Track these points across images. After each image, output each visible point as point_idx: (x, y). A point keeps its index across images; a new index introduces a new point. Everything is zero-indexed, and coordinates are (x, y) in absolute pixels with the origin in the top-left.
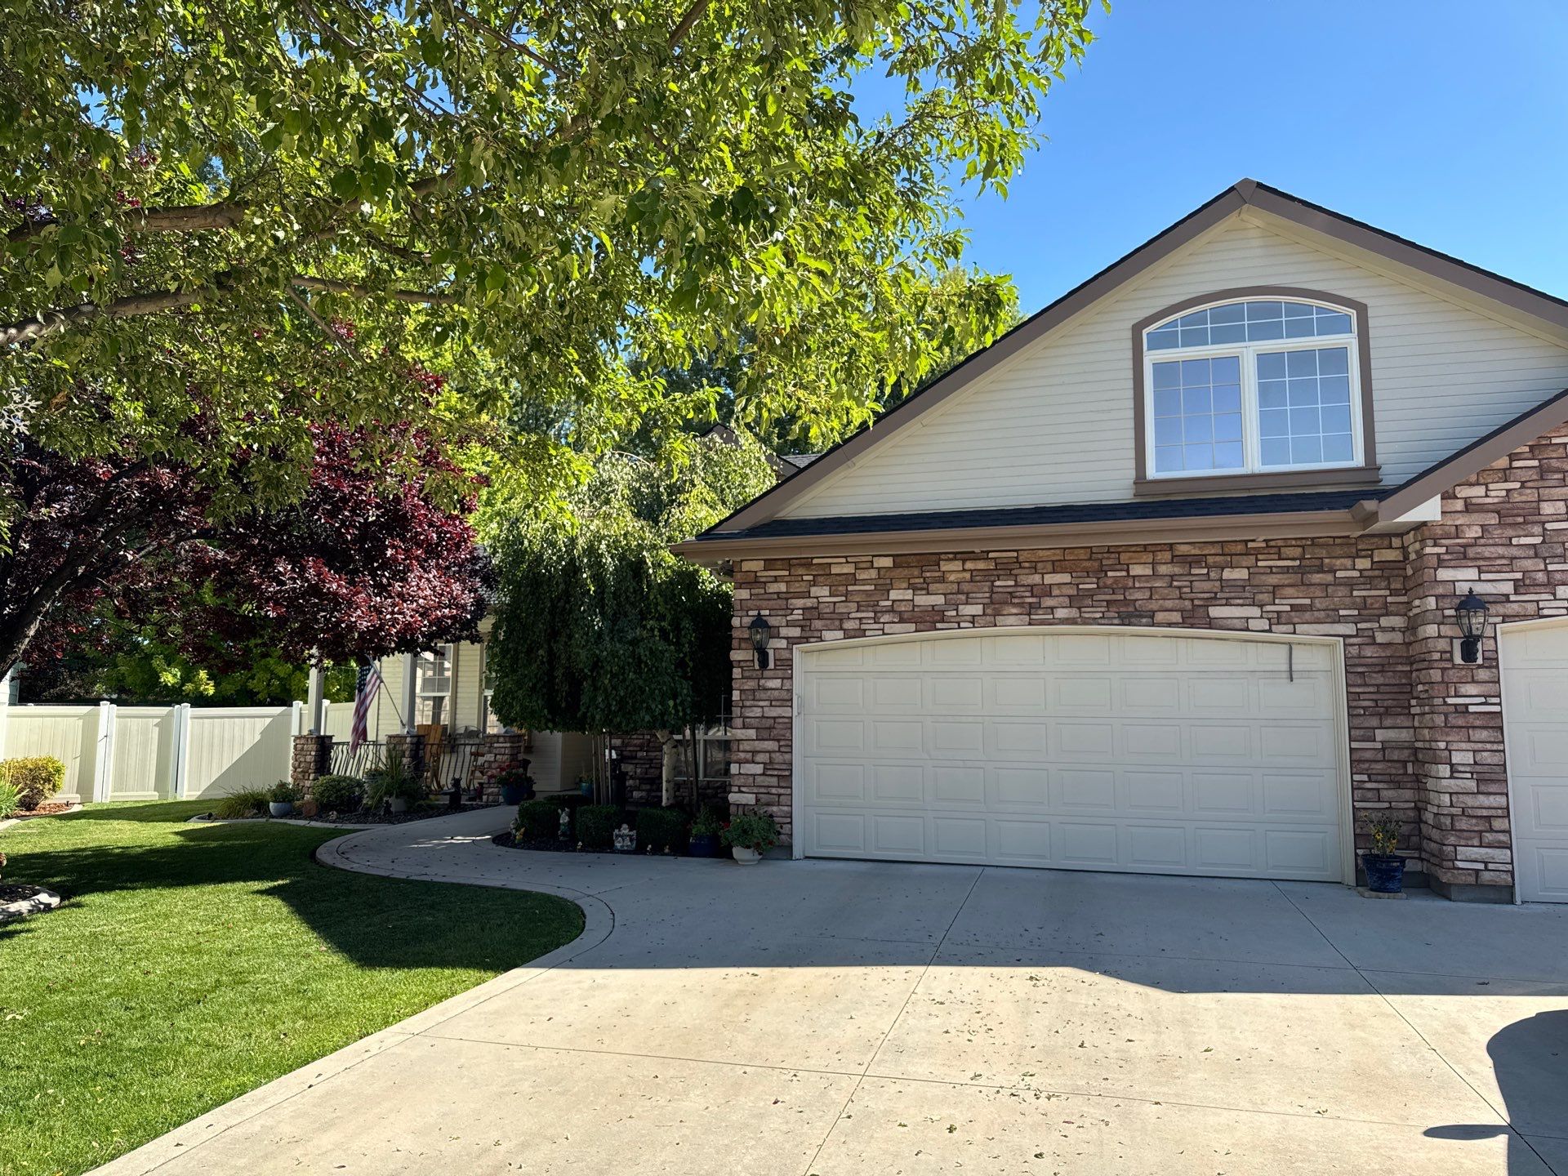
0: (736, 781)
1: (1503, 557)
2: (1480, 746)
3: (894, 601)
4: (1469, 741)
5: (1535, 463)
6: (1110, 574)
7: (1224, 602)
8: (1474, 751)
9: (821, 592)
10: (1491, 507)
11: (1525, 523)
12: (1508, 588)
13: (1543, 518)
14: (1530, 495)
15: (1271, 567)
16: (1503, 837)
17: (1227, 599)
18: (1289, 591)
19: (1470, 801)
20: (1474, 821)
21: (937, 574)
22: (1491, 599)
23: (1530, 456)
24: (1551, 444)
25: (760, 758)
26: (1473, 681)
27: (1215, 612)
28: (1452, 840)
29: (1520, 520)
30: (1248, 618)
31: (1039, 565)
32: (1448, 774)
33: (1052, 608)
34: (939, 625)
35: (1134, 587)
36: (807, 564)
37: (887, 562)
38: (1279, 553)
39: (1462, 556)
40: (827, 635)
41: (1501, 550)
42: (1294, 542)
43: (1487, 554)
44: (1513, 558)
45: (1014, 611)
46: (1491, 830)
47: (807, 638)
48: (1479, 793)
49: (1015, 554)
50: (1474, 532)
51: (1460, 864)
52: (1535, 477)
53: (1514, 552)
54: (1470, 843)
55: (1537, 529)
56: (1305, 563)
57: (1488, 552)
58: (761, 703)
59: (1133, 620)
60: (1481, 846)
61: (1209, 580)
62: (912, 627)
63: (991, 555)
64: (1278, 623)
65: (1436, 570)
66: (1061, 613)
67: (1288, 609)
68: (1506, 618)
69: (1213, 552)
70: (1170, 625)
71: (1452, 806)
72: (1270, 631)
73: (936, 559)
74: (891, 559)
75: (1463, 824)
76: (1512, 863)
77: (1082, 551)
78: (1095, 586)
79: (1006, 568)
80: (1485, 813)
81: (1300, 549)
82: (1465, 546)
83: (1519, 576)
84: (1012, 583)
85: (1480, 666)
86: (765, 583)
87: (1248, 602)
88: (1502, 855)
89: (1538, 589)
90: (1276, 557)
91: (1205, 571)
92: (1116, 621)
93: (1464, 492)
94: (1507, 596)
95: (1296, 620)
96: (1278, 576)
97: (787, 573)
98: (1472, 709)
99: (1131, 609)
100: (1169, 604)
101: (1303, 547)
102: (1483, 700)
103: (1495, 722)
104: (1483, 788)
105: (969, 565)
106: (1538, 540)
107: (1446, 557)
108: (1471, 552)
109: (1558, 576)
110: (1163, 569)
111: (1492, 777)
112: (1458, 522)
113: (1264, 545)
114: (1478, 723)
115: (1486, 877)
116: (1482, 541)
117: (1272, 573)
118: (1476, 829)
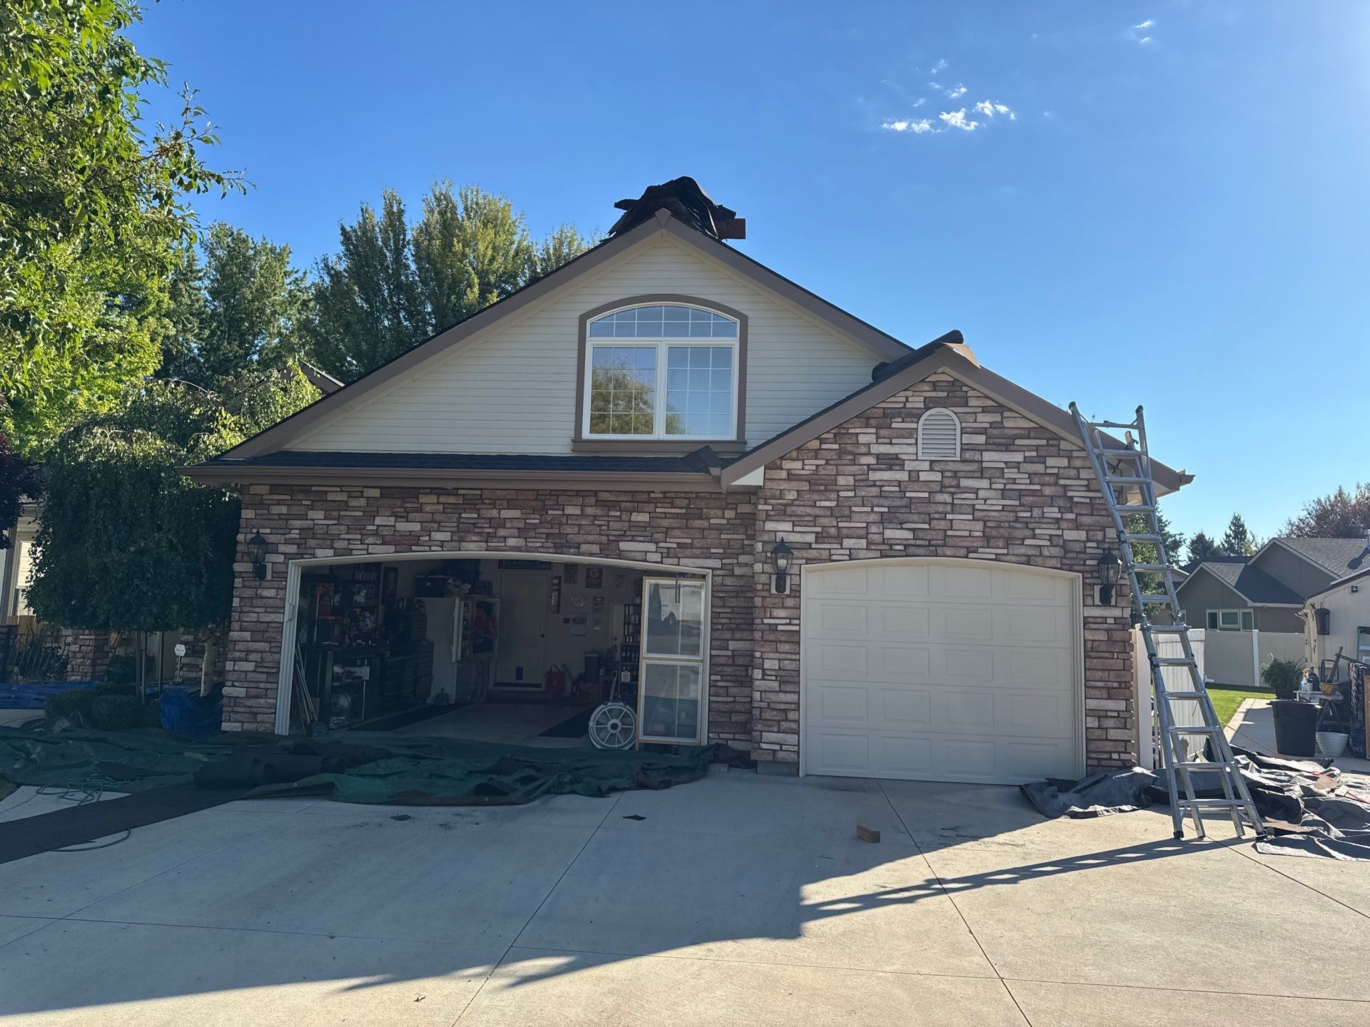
0: (230, 677)
1: (810, 516)
2: (783, 656)
3: (378, 526)
4: (777, 652)
5: (836, 446)
6: (550, 512)
7: (630, 538)
8: (780, 660)
9: (318, 515)
10: (805, 477)
11: (826, 490)
12: (811, 538)
13: (838, 488)
14: (831, 470)
15: (665, 513)
16: (793, 726)
17: (633, 536)
18: (677, 532)
19: (773, 697)
20: (775, 713)
21: (415, 505)
22: (798, 546)
23: (832, 440)
24: (848, 433)
25: (253, 656)
26: (783, 607)
27: (624, 546)
28: (759, 727)
29: (823, 488)
30: (646, 552)
31: (497, 502)
32: (760, 677)
33: (505, 538)
34: (414, 548)
35: (567, 524)
36: (306, 490)
37: (375, 493)
38: (672, 503)
39: (782, 513)
40: (319, 552)
41: (808, 510)
42: (683, 495)
43: (799, 513)
44: (816, 516)
45: (475, 539)
46: (787, 720)
47: (302, 554)
48: (781, 691)
49: (479, 492)
50: (792, 496)
51: (763, 746)
52: (835, 457)
53: (817, 511)
54: (771, 729)
55: (833, 496)
56: (691, 511)
57: (799, 510)
58: (257, 610)
59: (564, 550)
60: (779, 732)
61: (621, 521)
62: (392, 548)
63: (460, 492)
64: (667, 557)
65: (764, 522)
66: (512, 542)
67: (675, 546)
68: (808, 561)
69: (625, 499)
70: (591, 555)
71: (761, 701)
72: (661, 562)
73: (415, 493)
74: (378, 490)
75: (767, 715)
76: (798, 745)
77: (531, 493)
78: (538, 521)
79: (473, 503)
80: (783, 707)
81: (687, 501)
82: (785, 505)
83: (819, 529)
84: (476, 516)
85: (788, 596)
86: (269, 505)
87: (647, 539)
88: (792, 738)
89: (830, 540)
90: (669, 505)
91: (618, 514)
92: (551, 550)
93: (787, 465)
94: (810, 544)
95: (680, 555)
96: (670, 520)
97: (289, 497)
98: (780, 628)
99: (563, 541)
100: (591, 538)
101: (689, 499)
102: (788, 621)
103: (794, 638)
104: (783, 688)
105: (442, 499)
106: (833, 504)
107: (772, 513)
108: (789, 510)
109: (844, 531)
110: (589, 511)
111: (790, 679)
112: (782, 488)
113: (661, 496)
114: (783, 638)
115: (781, 755)
116: (796, 502)
117: (666, 517)
118: (776, 718)
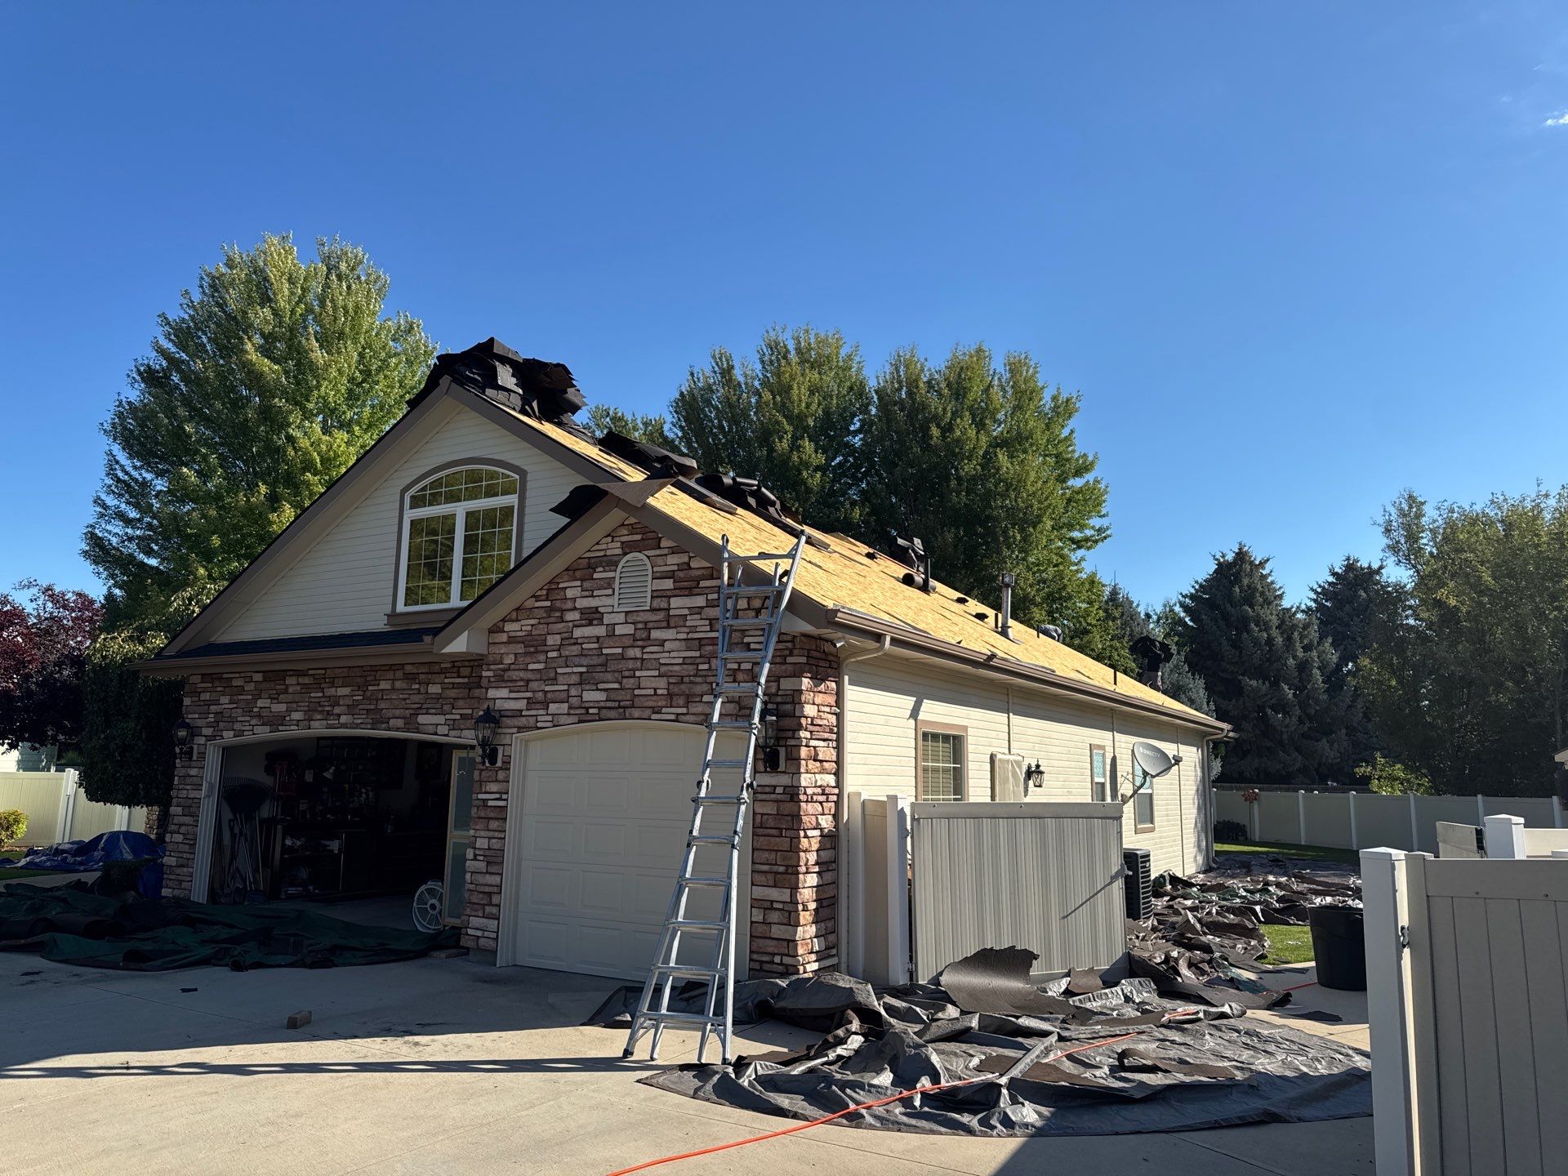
0: (170, 847)
1: (522, 680)
2: (491, 834)
3: (261, 708)
4: (488, 830)
5: (548, 604)
6: (370, 688)
7: (425, 711)
8: (489, 838)
9: (225, 700)
10: (520, 639)
11: (536, 652)
12: (522, 704)
13: (546, 648)
14: (542, 629)
15: (453, 684)
16: (494, 910)
17: (427, 709)
18: (461, 703)
19: (481, 879)
20: (481, 895)
21: (282, 687)
22: (509, 713)
23: (544, 598)
24: (558, 588)
25: (183, 829)
26: (497, 781)
27: (422, 719)
28: (468, 911)
29: (532, 649)
30: (437, 725)
31: (336, 680)
32: (471, 857)
33: (339, 715)
34: (280, 728)
35: (382, 699)
36: (219, 677)
37: (258, 677)
38: (459, 672)
39: (501, 680)
40: (225, 734)
41: (522, 674)
42: (467, 664)
43: (515, 678)
44: (528, 681)
45: (319, 717)
46: (491, 904)
47: (215, 736)
48: (487, 873)
49: (323, 672)
50: (509, 660)
51: (470, 931)
52: (545, 615)
53: (530, 676)
54: (476, 914)
55: (542, 657)
56: (472, 680)
57: (515, 675)
58: (188, 787)
59: (378, 725)
60: (483, 917)
61: (419, 693)
62: (267, 728)
63: (310, 672)
64: (454, 729)
65: (487, 689)
66: (343, 719)
67: (458, 717)
68: (520, 729)
69: (424, 671)
70: (397, 729)
71: (472, 883)
72: (447, 735)
73: (281, 675)
74: (261, 674)
75: (474, 899)
76: (498, 932)
77: (358, 669)
78: (361, 698)
79: (318, 683)
80: (487, 889)
81: (469, 669)
82: (504, 670)
83: (529, 695)
84: (320, 694)
85: (501, 768)
86: (200, 693)
87: (438, 711)
88: (493, 924)
89: (538, 706)
90: (455, 675)
91: (417, 686)
92: (369, 726)
93: (509, 627)
94: (521, 711)
95: (462, 727)
96: (456, 691)
97: (210, 685)
98: (490, 803)
99: (378, 717)
100: (397, 712)
101: (472, 667)
102: (498, 796)
103: (501, 814)
104: (490, 870)
105: (301, 680)
106: (541, 666)
107: (492, 679)
108: (507, 675)
109: (549, 696)
110: (398, 684)
111: (494, 859)
112: (502, 652)
113: (449, 665)
114: (492, 815)
115: (482, 942)
116: (513, 667)
117: (453, 688)
118: (482, 902)
